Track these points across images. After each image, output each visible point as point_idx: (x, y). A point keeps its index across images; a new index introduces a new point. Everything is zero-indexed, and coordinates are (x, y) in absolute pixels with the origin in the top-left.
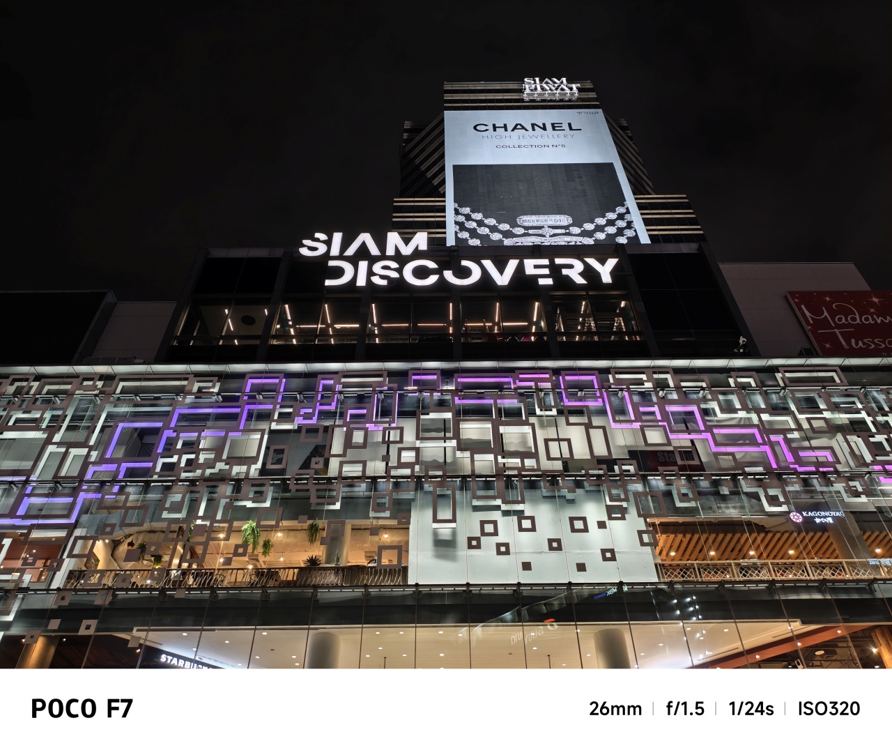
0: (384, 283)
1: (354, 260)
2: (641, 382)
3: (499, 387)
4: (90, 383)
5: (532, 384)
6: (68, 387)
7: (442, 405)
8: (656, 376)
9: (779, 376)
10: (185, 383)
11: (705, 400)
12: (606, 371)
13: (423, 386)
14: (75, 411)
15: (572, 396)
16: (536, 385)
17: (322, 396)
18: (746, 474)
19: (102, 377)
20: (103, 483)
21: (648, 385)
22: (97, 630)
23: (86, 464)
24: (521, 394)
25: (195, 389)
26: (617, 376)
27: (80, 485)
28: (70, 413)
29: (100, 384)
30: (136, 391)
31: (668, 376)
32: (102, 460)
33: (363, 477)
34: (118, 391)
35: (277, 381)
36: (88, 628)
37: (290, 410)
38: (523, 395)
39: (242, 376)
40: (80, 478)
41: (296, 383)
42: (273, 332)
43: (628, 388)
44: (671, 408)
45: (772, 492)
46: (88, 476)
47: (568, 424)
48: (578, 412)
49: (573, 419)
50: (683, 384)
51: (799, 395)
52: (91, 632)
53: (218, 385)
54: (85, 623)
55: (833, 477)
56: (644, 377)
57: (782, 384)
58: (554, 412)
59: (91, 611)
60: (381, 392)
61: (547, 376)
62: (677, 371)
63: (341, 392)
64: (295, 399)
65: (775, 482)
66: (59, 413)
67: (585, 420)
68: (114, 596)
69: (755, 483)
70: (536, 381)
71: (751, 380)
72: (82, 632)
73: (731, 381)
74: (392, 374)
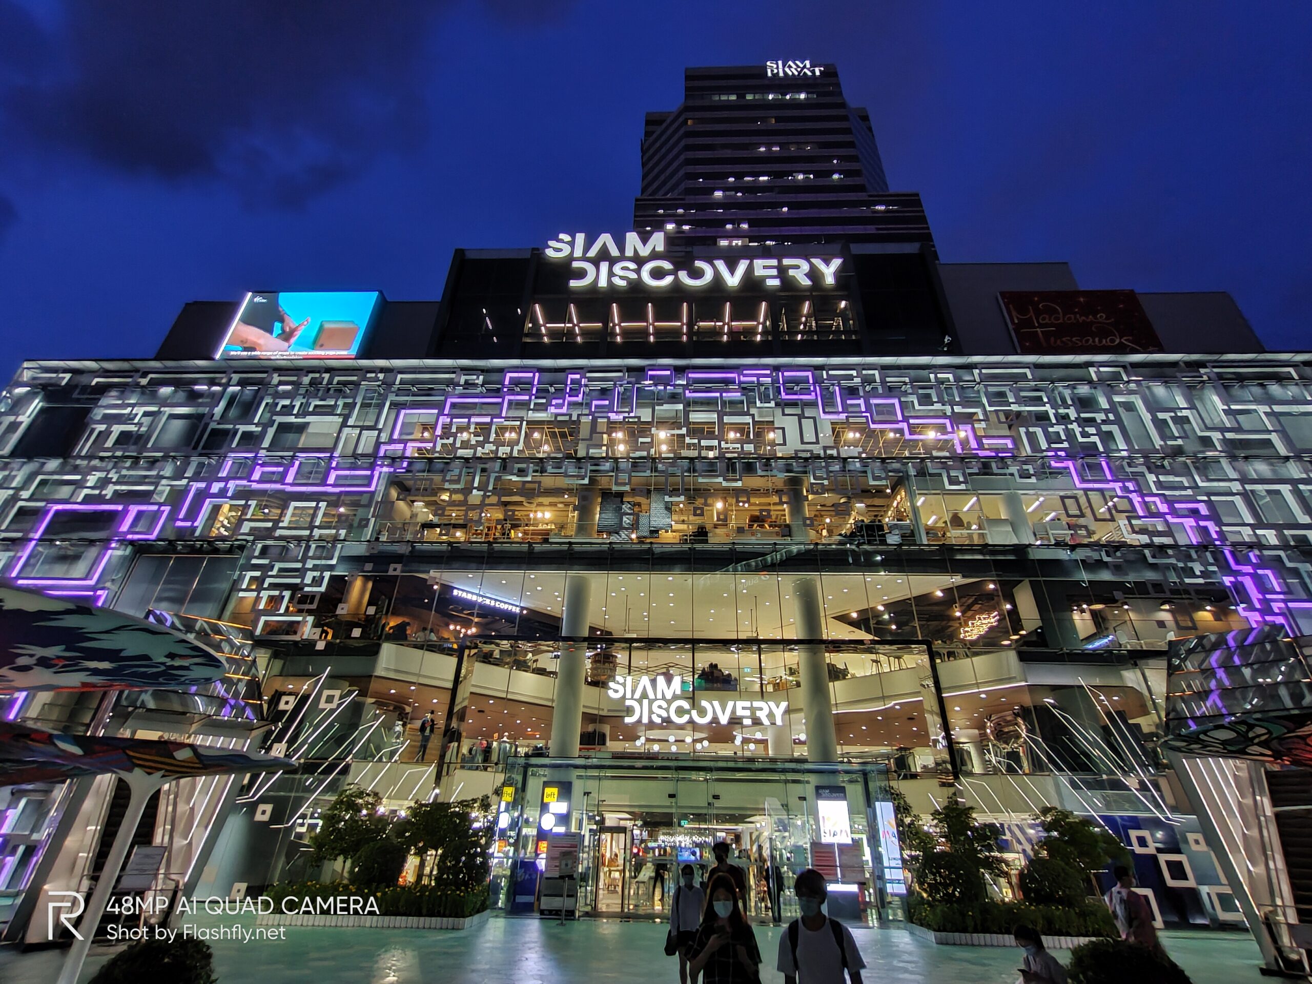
0: (623, 283)
1: (596, 262)
2: (851, 378)
3: (727, 382)
4: (373, 375)
5: (755, 379)
6: (355, 378)
7: (674, 398)
8: (864, 372)
9: (976, 372)
10: (453, 376)
11: (906, 393)
12: (821, 368)
13: (657, 380)
14: (364, 399)
15: (789, 391)
16: (758, 380)
17: (571, 389)
18: (933, 458)
19: (382, 370)
20: (393, 459)
21: (858, 380)
22: (402, 572)
23: (378, 444)
24: (744, 388)
25: (462, 382)
26: (831, 372)
27: (375, 461)
28: (359, 401)
29: (381, 376)
30: (413, 383)
31: (876, 372)
32: (391, 441)
33: (606, 458)
34: (398, 382)
35: (531, 375)
36: (395, 570)
37: (544, 401)
38: (744, 390)
39: (501, 370)
40: (374, 455)
41: (548, 376)
42: (526, 331)
43: (839, 383)
44: (874, 401)
45: (953, 473)
46: (382, 454)
47: (784, 414)
48: (793, 404)
49: (787, 411)
50: (888, 379)
51: (990, 389)
52: (397, 573)
53: (481, 378)
54: (392, 566)
55: (1009, 462)
56: (854, 373)
57: (978, 380)
58: (772, 404)
59: (397, 558)
60: (621, 385)
61: (768, 372)
62: (884, 368)
63: (586, 386)
64: (547, 391)
65: (958, 464)
66: (350, 401)
67: (798, 411)
68: (413, 547)
69: (940, 465)
70: (759, 376)
71: (950, 376)
72: (391, 572)
73: (932, 376)
74: (630, 369)
